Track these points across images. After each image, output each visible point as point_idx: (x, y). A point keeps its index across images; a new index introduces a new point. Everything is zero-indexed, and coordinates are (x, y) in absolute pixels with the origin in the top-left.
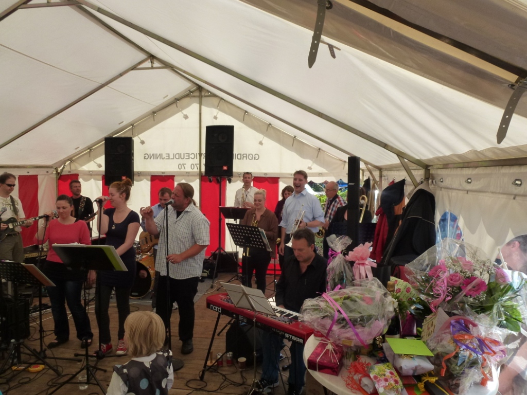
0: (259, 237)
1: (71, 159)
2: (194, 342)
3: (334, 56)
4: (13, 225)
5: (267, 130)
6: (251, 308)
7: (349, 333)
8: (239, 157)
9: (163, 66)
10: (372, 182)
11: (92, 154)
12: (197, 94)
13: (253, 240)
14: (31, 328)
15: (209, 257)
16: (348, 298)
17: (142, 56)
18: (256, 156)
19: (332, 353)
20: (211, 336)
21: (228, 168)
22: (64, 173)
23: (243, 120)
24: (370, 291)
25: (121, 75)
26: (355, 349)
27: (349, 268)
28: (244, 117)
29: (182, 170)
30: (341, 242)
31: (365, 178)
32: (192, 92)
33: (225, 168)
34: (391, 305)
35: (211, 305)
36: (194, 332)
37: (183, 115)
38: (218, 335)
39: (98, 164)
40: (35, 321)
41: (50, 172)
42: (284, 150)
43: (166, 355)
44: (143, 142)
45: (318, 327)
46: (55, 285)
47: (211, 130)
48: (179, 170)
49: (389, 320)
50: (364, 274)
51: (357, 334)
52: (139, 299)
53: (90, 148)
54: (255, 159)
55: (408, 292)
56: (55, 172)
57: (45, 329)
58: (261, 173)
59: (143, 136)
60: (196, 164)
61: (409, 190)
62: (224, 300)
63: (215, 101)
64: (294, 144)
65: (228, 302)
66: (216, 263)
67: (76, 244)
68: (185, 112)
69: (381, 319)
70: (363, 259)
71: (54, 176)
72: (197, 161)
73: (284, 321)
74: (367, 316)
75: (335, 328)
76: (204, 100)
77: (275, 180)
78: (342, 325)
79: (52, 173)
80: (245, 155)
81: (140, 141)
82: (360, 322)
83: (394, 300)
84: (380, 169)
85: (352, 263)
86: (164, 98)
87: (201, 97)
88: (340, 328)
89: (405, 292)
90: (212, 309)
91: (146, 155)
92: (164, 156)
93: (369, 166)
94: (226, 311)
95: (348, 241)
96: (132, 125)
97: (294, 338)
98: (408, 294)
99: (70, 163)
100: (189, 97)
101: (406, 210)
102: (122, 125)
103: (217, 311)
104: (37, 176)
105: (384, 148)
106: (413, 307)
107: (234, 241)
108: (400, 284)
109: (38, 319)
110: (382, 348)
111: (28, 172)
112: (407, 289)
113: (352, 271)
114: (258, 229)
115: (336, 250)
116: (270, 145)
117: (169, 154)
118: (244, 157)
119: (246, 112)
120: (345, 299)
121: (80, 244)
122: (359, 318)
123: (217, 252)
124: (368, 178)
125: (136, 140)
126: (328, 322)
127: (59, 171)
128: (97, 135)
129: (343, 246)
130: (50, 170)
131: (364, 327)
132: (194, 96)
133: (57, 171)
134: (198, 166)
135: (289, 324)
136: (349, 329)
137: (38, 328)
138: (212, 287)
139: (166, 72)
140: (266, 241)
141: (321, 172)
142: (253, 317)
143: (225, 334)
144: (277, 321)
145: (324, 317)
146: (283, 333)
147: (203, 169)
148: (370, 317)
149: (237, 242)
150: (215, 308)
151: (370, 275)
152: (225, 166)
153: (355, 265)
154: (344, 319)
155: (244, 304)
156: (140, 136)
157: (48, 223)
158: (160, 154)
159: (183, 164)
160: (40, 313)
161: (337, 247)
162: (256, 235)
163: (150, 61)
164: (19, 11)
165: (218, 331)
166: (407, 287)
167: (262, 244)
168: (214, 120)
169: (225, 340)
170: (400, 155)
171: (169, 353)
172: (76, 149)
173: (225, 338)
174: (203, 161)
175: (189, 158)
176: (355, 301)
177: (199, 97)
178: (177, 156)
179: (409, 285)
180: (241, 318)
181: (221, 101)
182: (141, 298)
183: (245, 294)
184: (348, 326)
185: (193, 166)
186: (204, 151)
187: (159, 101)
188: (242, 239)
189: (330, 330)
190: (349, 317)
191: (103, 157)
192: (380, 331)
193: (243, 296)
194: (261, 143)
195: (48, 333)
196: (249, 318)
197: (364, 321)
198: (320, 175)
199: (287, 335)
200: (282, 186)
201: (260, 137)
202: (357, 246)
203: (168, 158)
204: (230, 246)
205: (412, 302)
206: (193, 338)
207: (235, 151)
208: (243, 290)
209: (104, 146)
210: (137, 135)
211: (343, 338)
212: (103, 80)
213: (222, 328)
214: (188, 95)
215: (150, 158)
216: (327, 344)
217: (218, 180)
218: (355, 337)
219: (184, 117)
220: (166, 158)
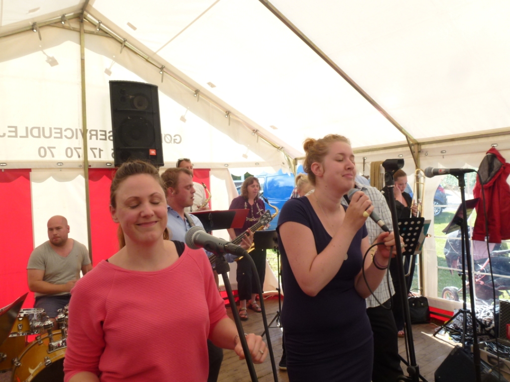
12: (74, 25)
18: (177, 137)
21: (156, 152)
29: (48, 158)
32: (66, 19)
33: (153, 153)
37: (45, 58)
48: (39, 158)
54: (175, 142)
60: (75, 149)
63: (109, 43)
68: (51, 52)
72: (78, 143)
76: (88, 38)
77: (204, 173)
100: (58, 27)
117: (16, 127)
132: (69, 29)
134: (81, 152)
141: (257, 161)
147: (91, 157)
152: (152, 149)
159: (49, 148)
168: (106, 75)
175: (61, 137)
177: (78, 31)
178: (35, 133)
185: (69, 151)
194: (183, 119)
198: (257, 164)
201: (182, 110)
214: (56, 22)
219: (47, 61)
220: (8, 134)
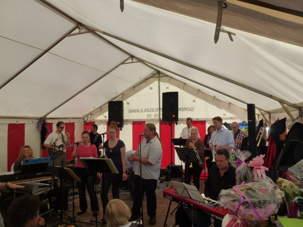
0: (194, 155)
1: (91, 114)
2: (156, 218)
3: (232, 40)
4: (62, 148)
5: (198, 93)
6: (190, 197)
7: (251, 212)
8: (182, 110)
9: (138, 61)
10: (264, 122)
11: (102, 110)
12: (157, 75)
13: (191, 157)
14: (69, 205)
15: (165, 168)
16: (250, 189)
17: (127, 56)
18: (192, 109)
19: (241, 225)
20: (166, 215)
21: (175, 116)
22: (87, 122)
23: (183, 89)
24: (265, 185)
25: (116, 67)
26: (256, 223)
27: (250, 171)
28: (184, 86)
29: (150, 118)
30: (245, 155)
31: (260, 120)
32: (154, 75)
33: (174, 116)
34: (279, 195)
35: (166, 195)
36: (156, 212)
37: (149, 88)
38: (171, 214)
39: (105, 116)
40: (71, 201)
41: (80, 121)
42: (208, 104)
43: (138, 223)
44: (128, 103)
45: (230, 206)
46: (80, 181)
47: (165, 95)
48: (147, 118)
49: (279, 204)
50: (260, 175)
51: (256, 213)
52: (126, 191)
53: (101, 107)
54: (191, 110)
55: (292, 188)
56: (83, 121)
57: (76, 206)
58: (195, 119)
59: (128, 100)
60: (157, 115)
61: (289, 124)
62: (174, 193)
63: (167, 78)
64: (214, 101)
65: (176, 194)
66: (169, 171)
67: (91, 158)
68: (151, 86)
69: (273, 204)
70: (259, 165)
71: (83, 123)
72: (158, 113)
73: (210, 206)
74: (263, 200)
75: (242, 208)
76: (161, 78)
77: (203, 123)
78: (246, 206)
79: (82, 121)
80: (185, 109)
81: (127, 103)
82: (258, 205)
83: (281, 191)
84: (269, 113)
85: (252, 168)
86: (139, 78)
87: (159, 77)
88: (245, 208)
89: (290, 188)
90: (167, 198)
91: (130, 111)
92: (140, 110)
93: (262, 112)
94: (175, 199)
95: (248, 154)
96: (123, 94)
97: (217, 217)
98: (292, 190)
99: (91, 116)
100: (153, 77)
101: (287, 136)
102: (117, 94)
103: (170, 199)
104: (74, 123)
105: (270, 98)
106: (296, 198)
107: (180, 158)
108: (286, 183)
109: (72, 201)
110: (275, 224)
111: (70, 121)
112: (291, 186)
113: (252, 173)
114: (193, 151)
115: (241, 159)
116: (200, 102)
117: (142, 109)
118: (184, 109)
119: (185, 84)
120: (248, 189)
121: (93, 158)
122: (257, 202)
123: (170, 165)
124: (261, 119)
125: (125, 103)
126: (237, 204)
127: (85, 120)
128: (104, 100)
129: (246, 157)
130: (81, 120)
131: (261, 208)
132: (156, 77)
133: (84, 120)
134: (159, 115)
135: (214, 208)
136: (251, 209)
137: (72, 205)
138: (167, 186)
139: (140, 64)
140: (198, 157)
141: (231, 117)
142: (191, 203)
143: (175, 214)
144: (205, 206)
145: (234, 201)
146: (210, 214)
147: (161, 117)
148: (265, 202)
149: (181, 158)
150: (168, 197)
151: (265, 176)
152: (174, 115)
153: (254, 169)
154: (247, 202)
155: (185, 194)
156: (127, 100)
157: (78, 147)
158: (137, 110)
159: (150, 115)
160: (73, 197)
161: (242, 158)
162: (193, 154)
163: (131, 59)
164: (66, 38)
165: (170, 212)
166: (291, 185)
167: (196, 159)
168: (167, 89)
169: (175, 218)
170: (281, 102)
171: (140, 222)
172: (94, 108)
173: (175, 216)
174: (161, 113)
175: (153, 111)
176: (255, 191)
177: (158, 77)
178: (147, 110)
179: (292, 183)
180: (184, 203)
181: (171, 79)
182: (127, 190)
183: (185, 188)
184: (250, 207)
185: (155, 115)
186: (161, 107)
187: (137, 80)
188: (184, 157)
189: (238, 209)
190: (250, 201)
191: (107, 112)
192: (272, 211)
193: (184, 189)
194: (194, 101)
195: (77, 208)
196: (189, 204)
197: (261, 204)
198: (231, 118)
199: (212, 215)
200: (208, 126)
201: (194, 97)
202: (255, 157)
203: (142, 111)
204: (178, 162)
205: (295, 195)
206: (156, 216)
207: (179, 106)
208: (185, 186)
209: (108, 106)
210: (125, 100)
211: (247, 215)
212: (107, 71)
213: (173, 210)
214: (152, 76)
215: (132, 112)
216: (237, 220)
217: (170, 123)
218: (255, 215)
219: (150, 89)
220: (140, 111)
